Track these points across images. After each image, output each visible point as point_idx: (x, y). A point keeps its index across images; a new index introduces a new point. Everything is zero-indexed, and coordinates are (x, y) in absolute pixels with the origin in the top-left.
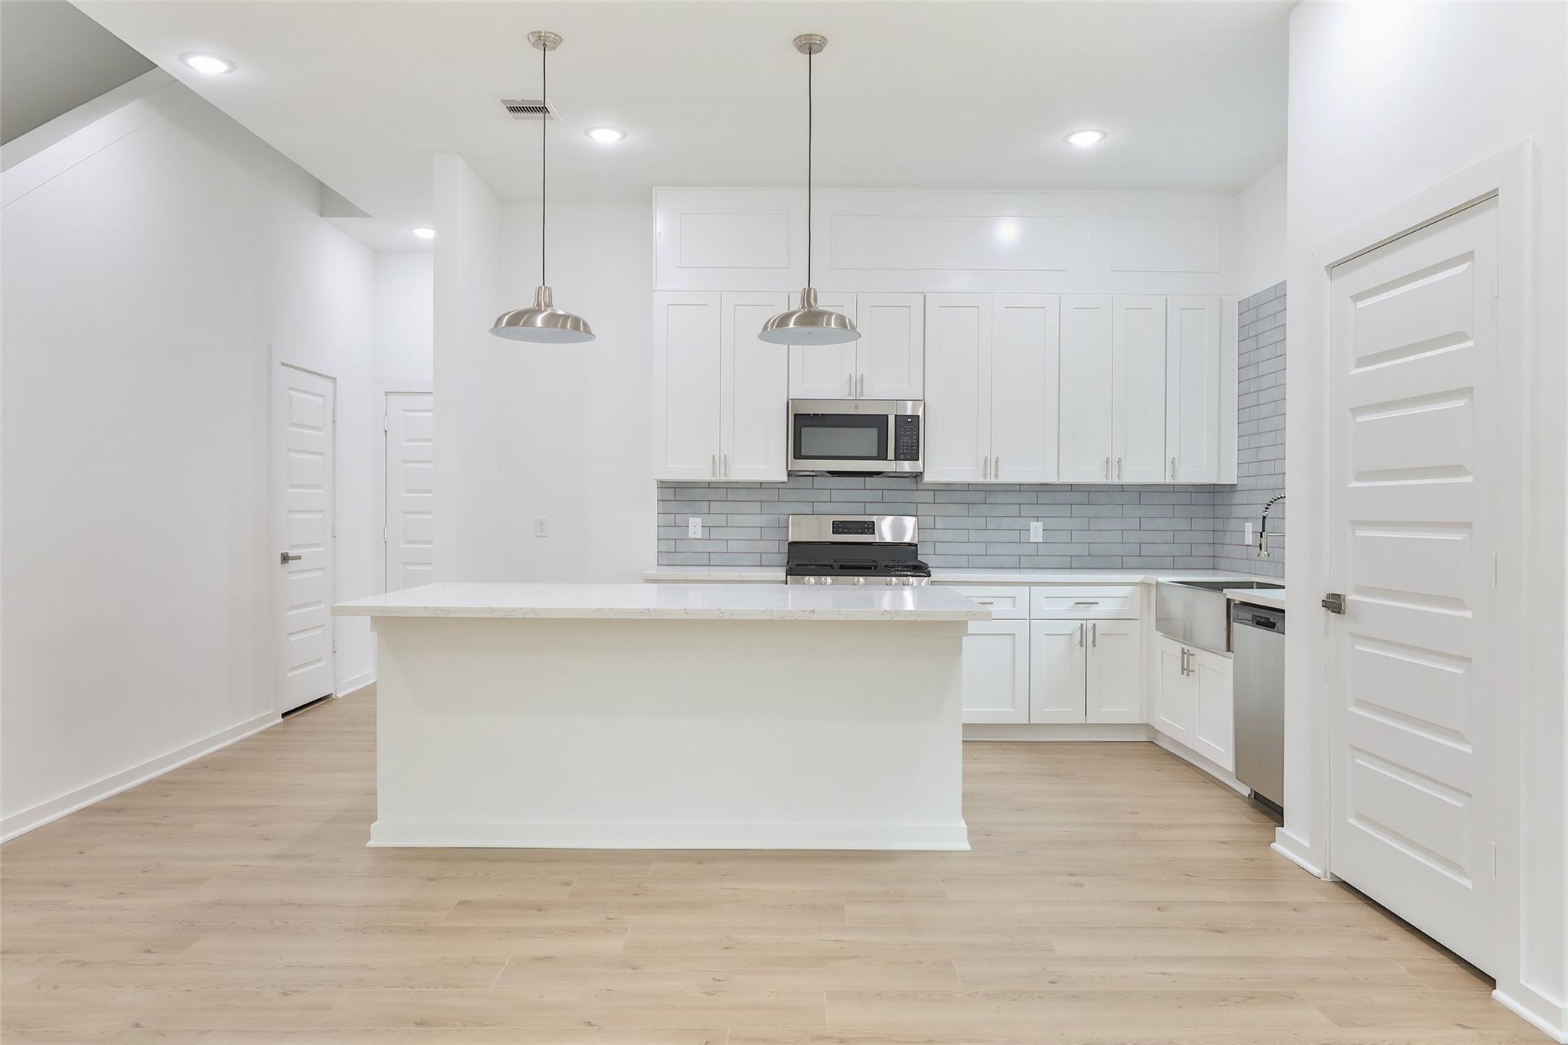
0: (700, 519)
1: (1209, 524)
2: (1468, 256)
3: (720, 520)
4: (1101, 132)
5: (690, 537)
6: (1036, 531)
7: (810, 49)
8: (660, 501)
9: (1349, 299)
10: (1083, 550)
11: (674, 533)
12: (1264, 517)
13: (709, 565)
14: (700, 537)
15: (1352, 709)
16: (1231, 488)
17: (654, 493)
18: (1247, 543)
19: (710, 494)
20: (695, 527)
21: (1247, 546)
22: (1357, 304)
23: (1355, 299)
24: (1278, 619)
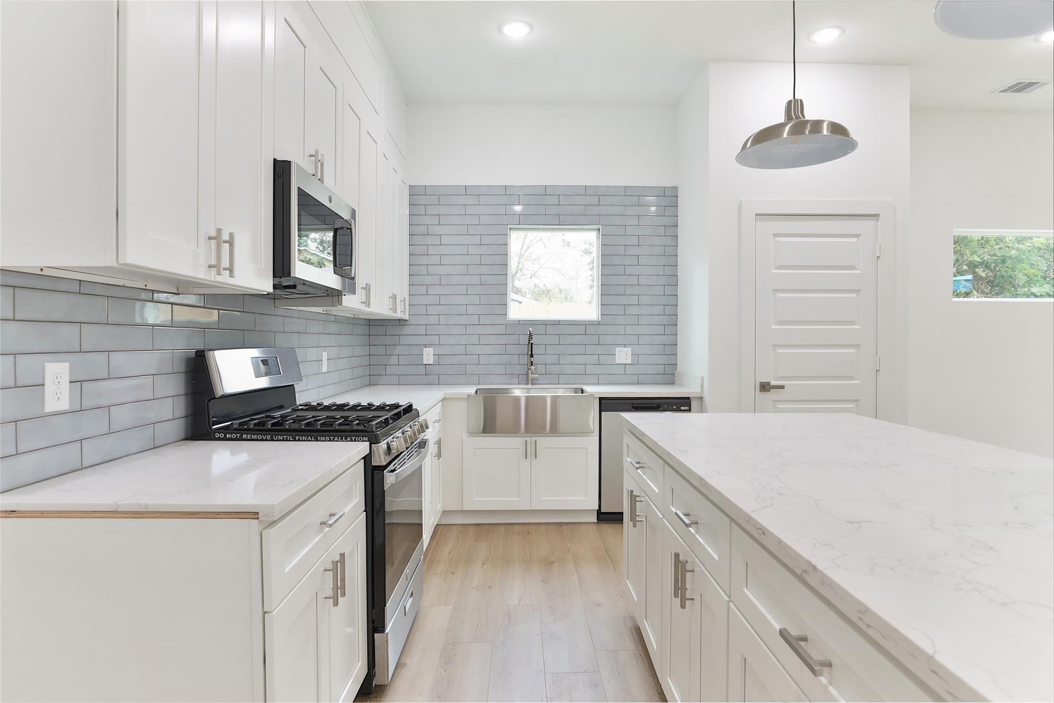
2: (858, 236)
6: (325, 362)
9: (772, 235)
10: (338, 377)
16: (400, 322)
18: (425, 362)
21: (426, 365)
22: (777, 238)
23: (775, 235)
24: (666, 404)
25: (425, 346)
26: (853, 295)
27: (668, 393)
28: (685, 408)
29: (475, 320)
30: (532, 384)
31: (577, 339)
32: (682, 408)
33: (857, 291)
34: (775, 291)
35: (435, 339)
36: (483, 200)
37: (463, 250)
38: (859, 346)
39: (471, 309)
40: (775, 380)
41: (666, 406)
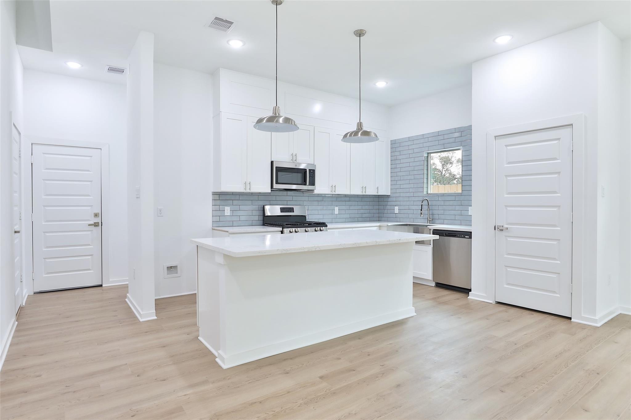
0: (230, 207)
1: (377, 207)
2: (559, 139)
3: (237, 208)
4: (386, 82)
5: (225, 215)
6: (336, 211)
7: (360, 35)
8: (214, 200)
9: (504, 146)
10: (348, 216)
11: (219, 213)
12: (422, 205)
13: (233, 226)
14: (229, 215)
15: (506, 256)
16: (388, 196)
17: (210, 197)
18: (395, 213)
19: (233, 197)
20: (228, 211)
21: (396, 213)
22: (508, 147)
23: (507, 146)
24: (459, 234)
25: (396, 206)
26: (556, 176)
27: (460, 229)
28: (467, 237)
29: (412, 194)
30: (430, 223)
31: (451, 203)
32: (466, 237)
33: (559, 173)
34: (506, 176)
35: (398, 203)
36: (415, 142)
37: (408, 165)
38: (559, 206)
39: (411, 190)
40: (507, 224)
41: (459, 235)
